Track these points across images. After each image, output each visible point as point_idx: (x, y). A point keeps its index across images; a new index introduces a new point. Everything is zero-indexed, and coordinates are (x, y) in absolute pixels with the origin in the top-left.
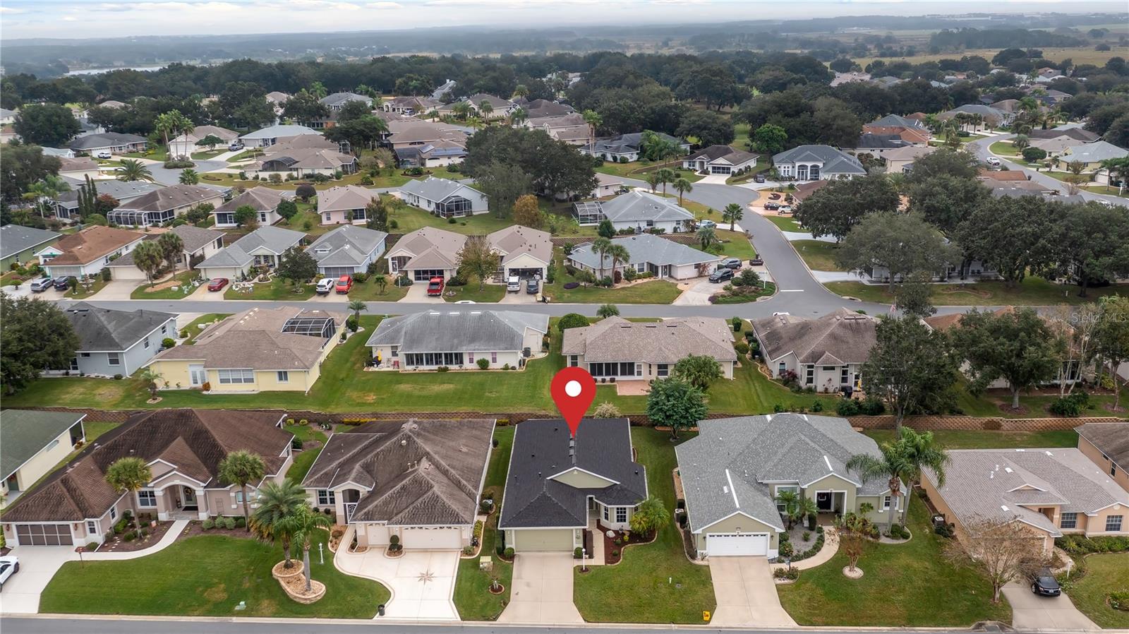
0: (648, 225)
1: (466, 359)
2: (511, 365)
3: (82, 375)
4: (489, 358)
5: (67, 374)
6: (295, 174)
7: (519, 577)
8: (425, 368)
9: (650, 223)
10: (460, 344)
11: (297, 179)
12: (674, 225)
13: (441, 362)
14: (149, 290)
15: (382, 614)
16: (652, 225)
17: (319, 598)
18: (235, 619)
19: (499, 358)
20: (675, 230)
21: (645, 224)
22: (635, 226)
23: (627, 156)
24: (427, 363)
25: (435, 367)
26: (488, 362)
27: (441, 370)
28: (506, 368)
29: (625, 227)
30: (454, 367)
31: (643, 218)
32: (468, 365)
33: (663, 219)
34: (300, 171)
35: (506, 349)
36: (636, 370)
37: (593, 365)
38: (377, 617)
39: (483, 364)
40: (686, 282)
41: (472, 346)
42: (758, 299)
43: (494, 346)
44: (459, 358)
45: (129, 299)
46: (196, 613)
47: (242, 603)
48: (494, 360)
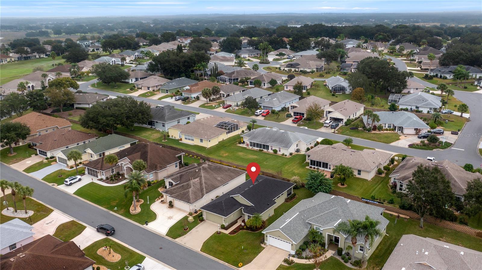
0: (416, 108)
1: (270, 148)
2: (285, 154)
3: (155, 128)
4: (278, 150)
5: (152, 127)
6: (297, 70)
7: (196, 228)
8: (256, 148)
9: (417, 107)
10: (269, 142)
11: (297, 72)
12: (428, 109)
13: (261, 148)
14: (206, 105)
15: (147, 225)
16: (418, 108)
17: (136, 214)
18: (111, 212)
19: (281, 150)
20: (428, 112)
21: (415, 107)
22: (409, 108)
23: (448, 76)
24: (257, 147)
25: (259, 149)
26: (277, 151)
27: (260, 150)
28: (283, 155)
29: (404, 107)
30: (265, 150)
31: (414, 104)
32: (270, 151)
33: (422, 106)
34: (299, 69)
35: (284, 147)
36: (328, 167)
37: (311, 161)
38: (145, 225)
39: (275, 151)
40: (406, 135)
41: (273, 144)
42: (434, 150)
43: (280, 145)
44: (267, 147)
45: (198, 107)
46: (104, 207)
47: (116, 208)
48: (280, 151)
